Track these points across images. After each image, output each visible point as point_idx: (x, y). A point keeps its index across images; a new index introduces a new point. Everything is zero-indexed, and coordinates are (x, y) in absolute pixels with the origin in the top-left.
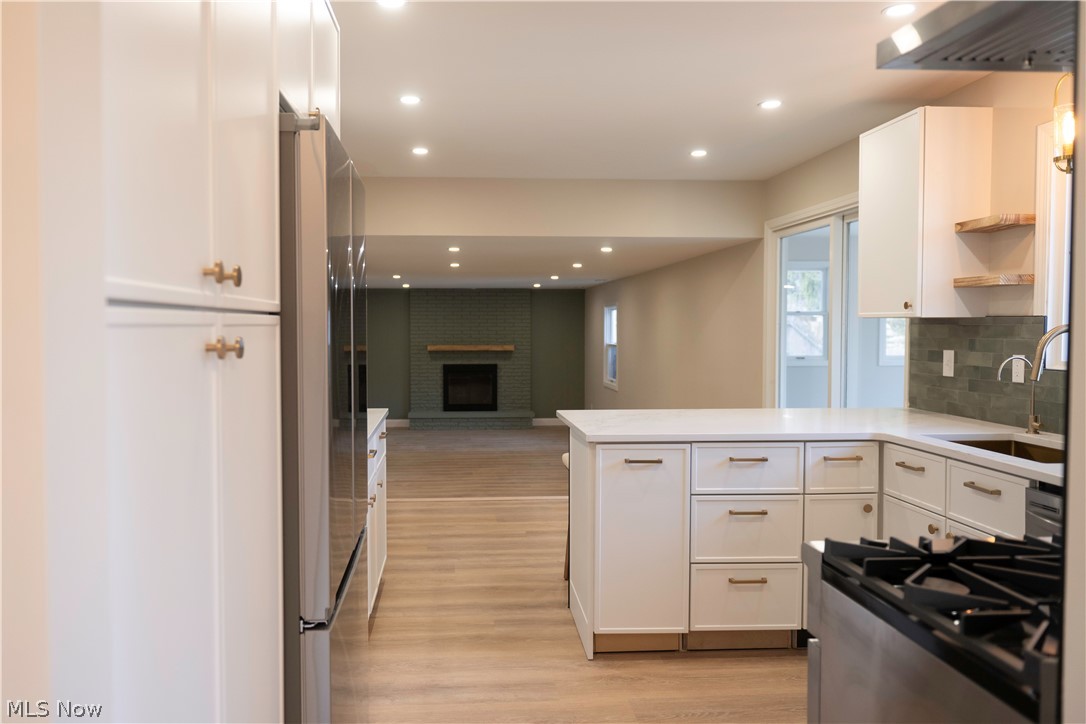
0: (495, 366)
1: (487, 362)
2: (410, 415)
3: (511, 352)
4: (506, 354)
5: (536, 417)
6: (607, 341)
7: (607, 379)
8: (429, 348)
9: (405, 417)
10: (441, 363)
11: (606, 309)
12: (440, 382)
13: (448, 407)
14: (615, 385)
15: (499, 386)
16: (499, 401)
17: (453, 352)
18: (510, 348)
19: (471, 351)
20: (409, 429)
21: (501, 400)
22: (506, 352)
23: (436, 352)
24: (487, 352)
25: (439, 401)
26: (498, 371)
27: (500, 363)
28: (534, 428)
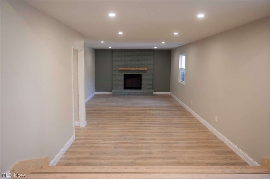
0: (141, 75)
1: (138, 74)
2: (112, 90)
3: (146, 70)
4: (145, 71)
5: (154, 92)
6: (180, 67)
7: (180, 81)
8: (119, 69)
9: (111, 91)
10: (123, 74)
11: (180, 56)
12: (123, 80)
13: (125, 88)
14: (183, 83)
15: (142, 81)
16: (142, 86)
17: (127, 70)
18: (146, 69)
19: (133, 70)
20: (112, 95)
21: (143, 86)
22: (144, 70)
23: (122, 70)
24: (138, 70)
25: (122, 86)
26: (142, 76)
27: (143, 74)
28: (154, 95)
